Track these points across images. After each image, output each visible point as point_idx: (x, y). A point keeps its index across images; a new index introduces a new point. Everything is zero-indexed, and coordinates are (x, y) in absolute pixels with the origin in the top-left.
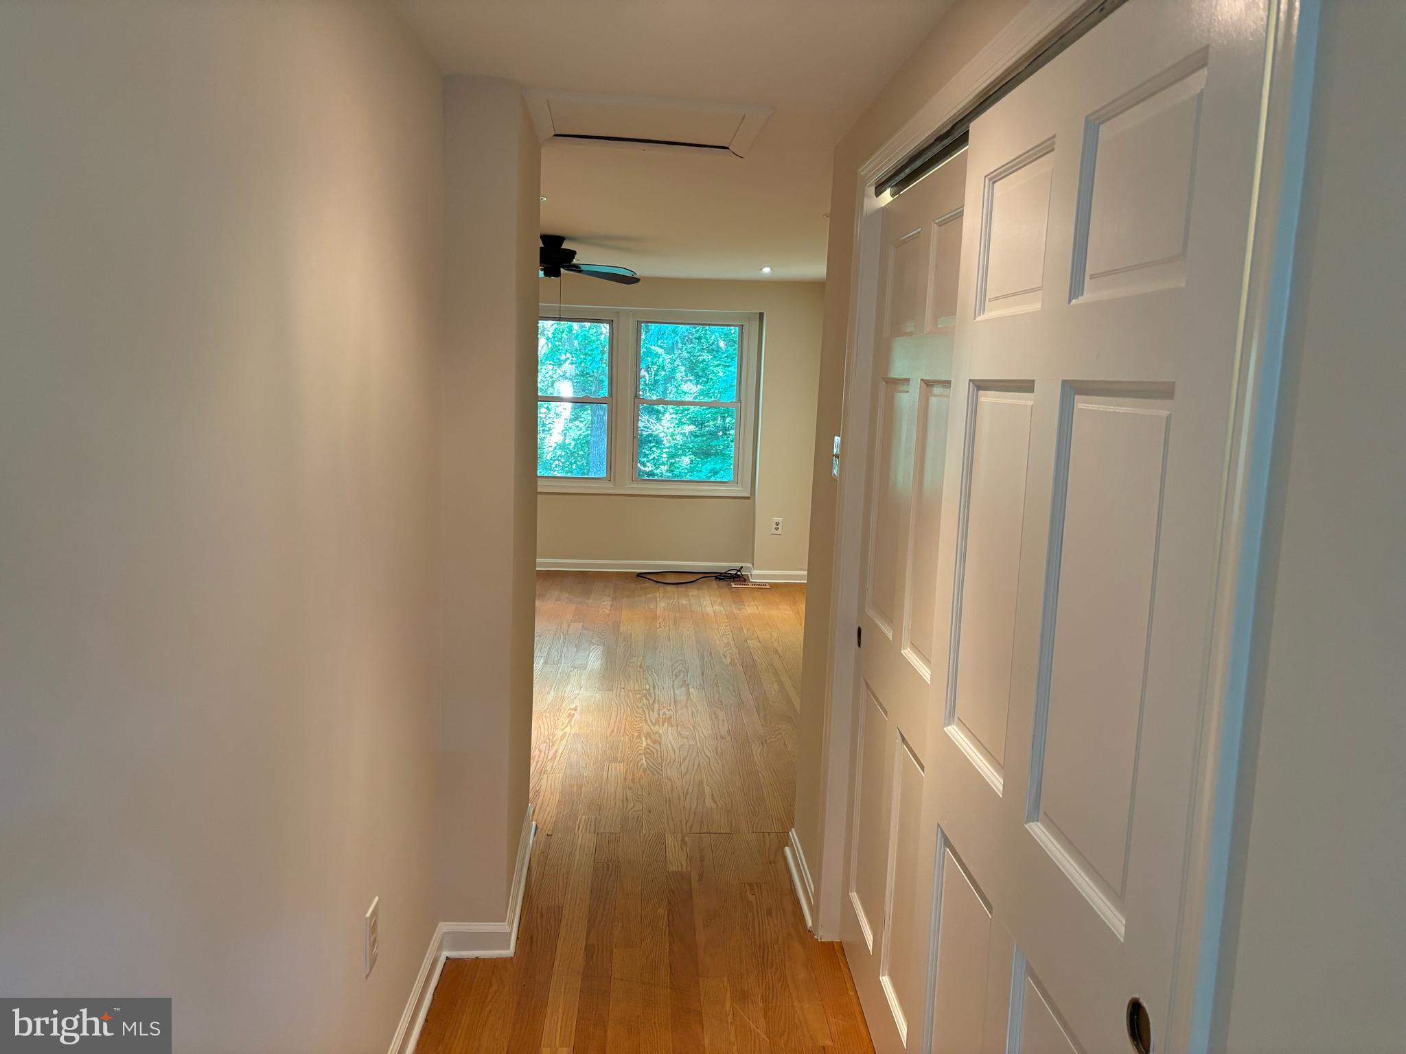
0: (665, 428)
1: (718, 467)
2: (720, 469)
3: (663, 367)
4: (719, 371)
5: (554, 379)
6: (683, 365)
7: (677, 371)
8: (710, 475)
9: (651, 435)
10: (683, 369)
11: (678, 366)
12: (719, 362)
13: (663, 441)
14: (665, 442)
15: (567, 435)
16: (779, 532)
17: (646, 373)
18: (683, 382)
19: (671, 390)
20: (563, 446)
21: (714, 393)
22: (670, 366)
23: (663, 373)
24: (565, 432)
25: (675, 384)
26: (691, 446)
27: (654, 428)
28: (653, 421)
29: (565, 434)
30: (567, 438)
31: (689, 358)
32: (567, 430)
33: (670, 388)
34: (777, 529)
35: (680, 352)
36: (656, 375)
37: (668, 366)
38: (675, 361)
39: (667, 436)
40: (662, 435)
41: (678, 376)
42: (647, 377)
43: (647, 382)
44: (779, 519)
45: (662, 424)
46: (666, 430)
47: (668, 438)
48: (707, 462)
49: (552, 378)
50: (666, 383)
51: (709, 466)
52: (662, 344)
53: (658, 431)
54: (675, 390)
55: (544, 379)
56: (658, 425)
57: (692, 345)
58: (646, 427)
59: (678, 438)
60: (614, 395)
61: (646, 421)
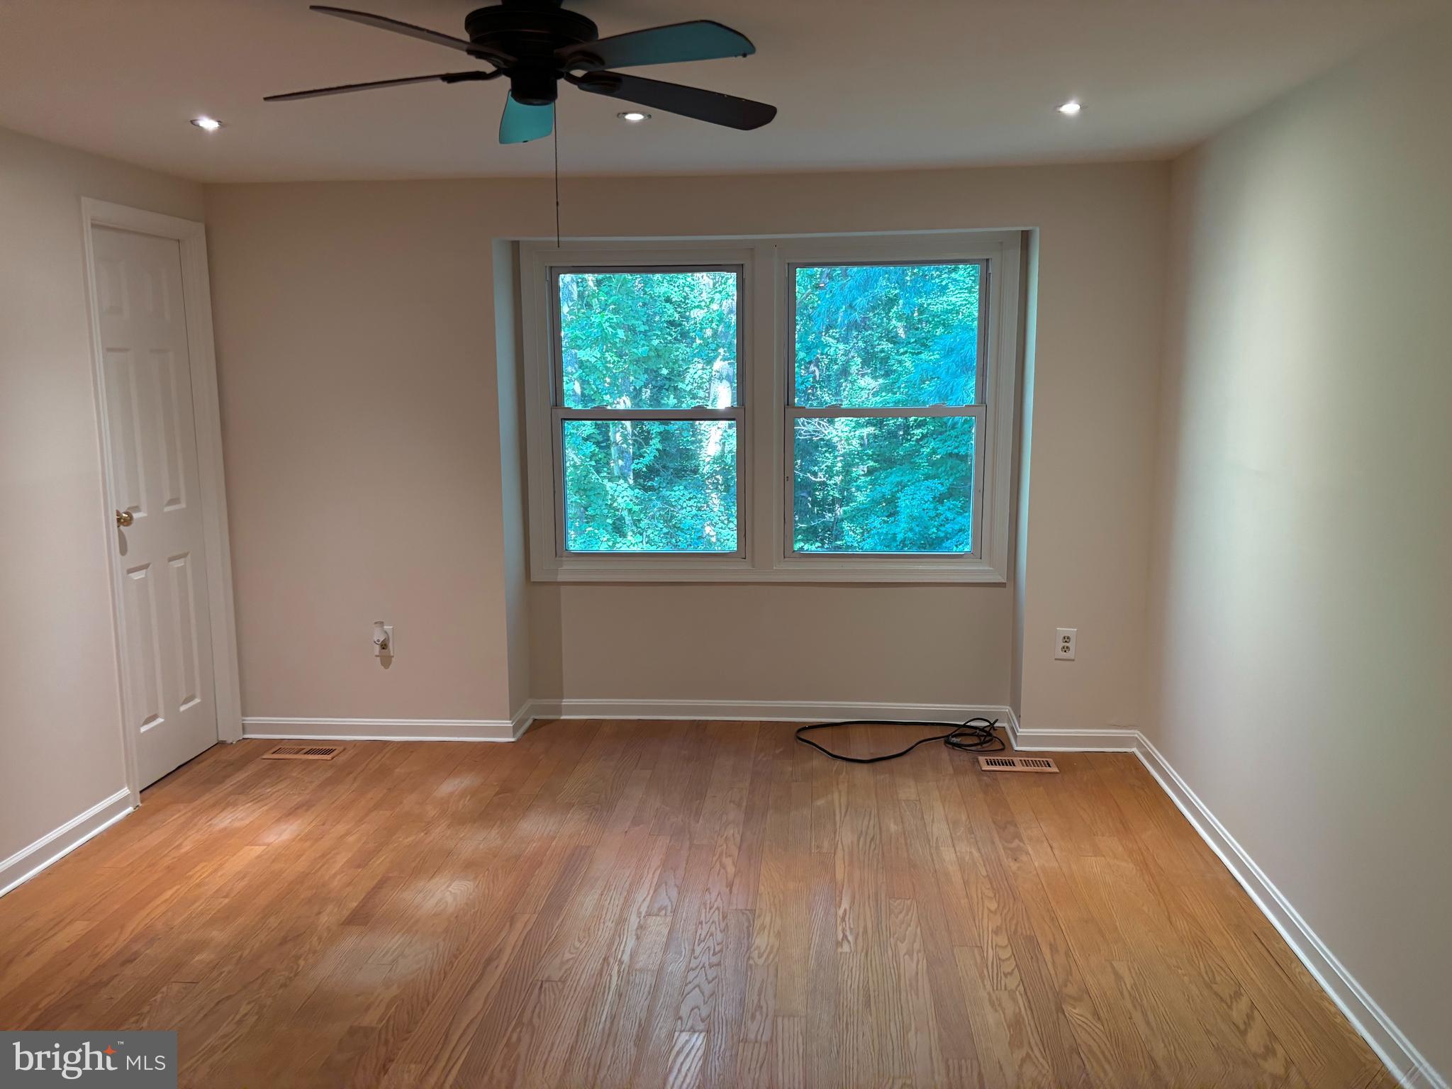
0: (840, 431)
1: (905, 479)
2: (909, 481)
3: (836, 360)
4: (906, 360)
5: (704, 380)
6: (859, 356)
7: (852, 364)
8: (896, 489)
9: (822, 440)
10: (859, 360)
11: (853, 357)
12: (905, 349)
13: (837, 446)
14: (839, 447)
15: (726, 444)
16: (1070, 655)
17: (816, 368)
18: (859, 377)
19: (846, 386)
20: (720, 459)
21: (899, 388)
22: (844, 358)
23: (836, 367)
24: (724, 441)
25: (850, 379)
26: (870, 453)
27: (826, 432)
28: (824, 424)
29: (724, 443)
30: (726, 446)
31: (865, 348)
32: (725, 439)
33: (844, 384)
34: (1066, 649)
35: (855, 341)
36: (827, 369)
37: (841, 359)
38: (850, 352)
39: (841, 441)
40: (835, 440)
41: (854, 369)
42: (817, 373)
43: (818, 379)
44: (1070, 631)
45: (836, 427)
46: (840, 434)
47: (842, 442)
48: (891, 473)
49: (702, 378)
50: (839, 379)
51: (894, 479)
52: (834, 334)
53: (832, 436)
54: (849, 386)
55: (691, 381)
56: (831, 428)
57: (869, 332)
58: (815, 431)
59: (854, 443)
60: (748, 405)
61: (816, 424)
